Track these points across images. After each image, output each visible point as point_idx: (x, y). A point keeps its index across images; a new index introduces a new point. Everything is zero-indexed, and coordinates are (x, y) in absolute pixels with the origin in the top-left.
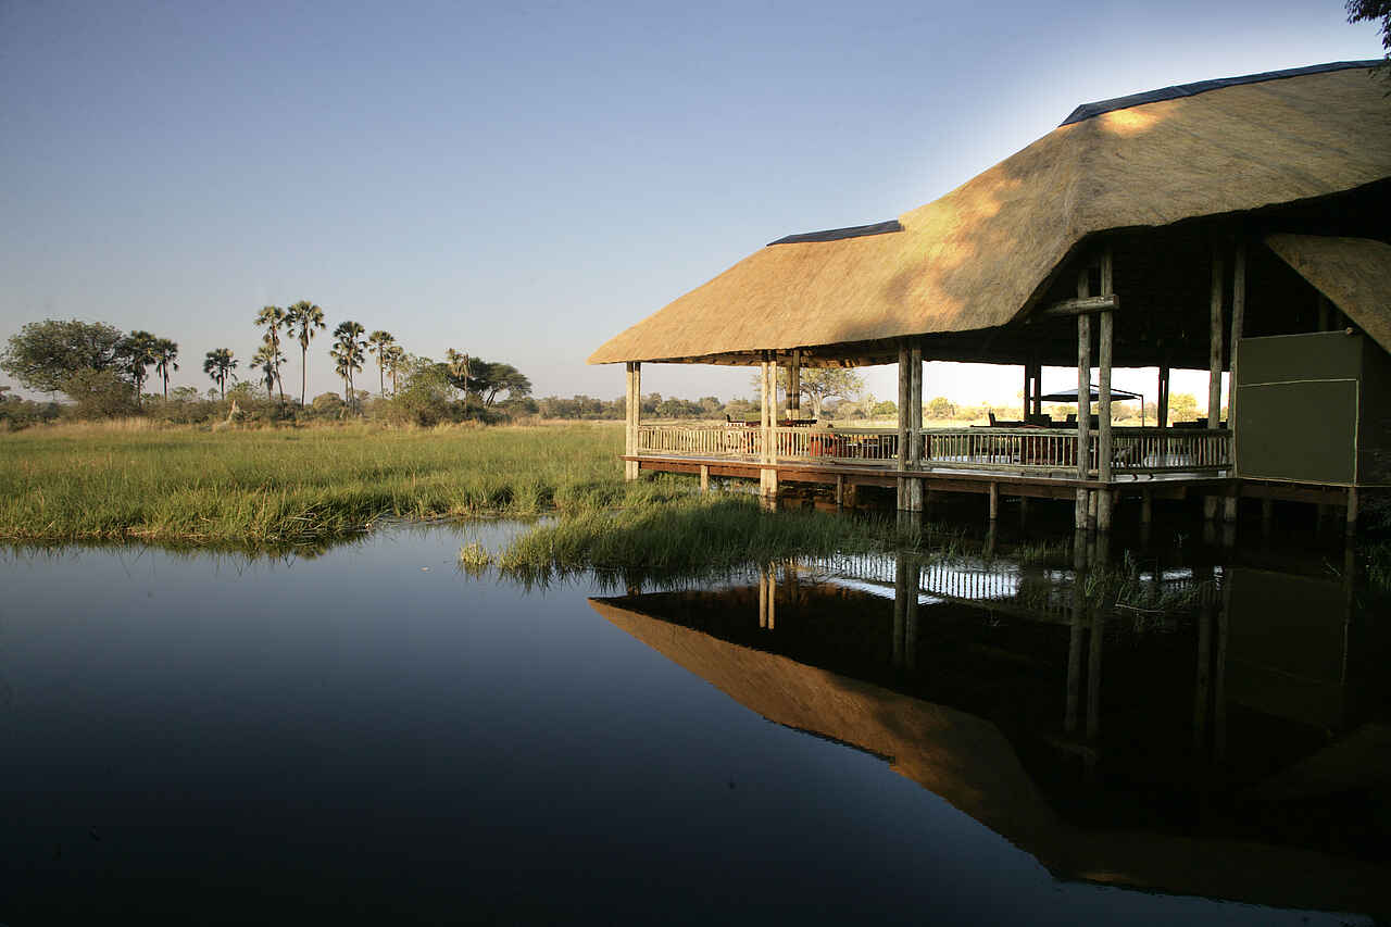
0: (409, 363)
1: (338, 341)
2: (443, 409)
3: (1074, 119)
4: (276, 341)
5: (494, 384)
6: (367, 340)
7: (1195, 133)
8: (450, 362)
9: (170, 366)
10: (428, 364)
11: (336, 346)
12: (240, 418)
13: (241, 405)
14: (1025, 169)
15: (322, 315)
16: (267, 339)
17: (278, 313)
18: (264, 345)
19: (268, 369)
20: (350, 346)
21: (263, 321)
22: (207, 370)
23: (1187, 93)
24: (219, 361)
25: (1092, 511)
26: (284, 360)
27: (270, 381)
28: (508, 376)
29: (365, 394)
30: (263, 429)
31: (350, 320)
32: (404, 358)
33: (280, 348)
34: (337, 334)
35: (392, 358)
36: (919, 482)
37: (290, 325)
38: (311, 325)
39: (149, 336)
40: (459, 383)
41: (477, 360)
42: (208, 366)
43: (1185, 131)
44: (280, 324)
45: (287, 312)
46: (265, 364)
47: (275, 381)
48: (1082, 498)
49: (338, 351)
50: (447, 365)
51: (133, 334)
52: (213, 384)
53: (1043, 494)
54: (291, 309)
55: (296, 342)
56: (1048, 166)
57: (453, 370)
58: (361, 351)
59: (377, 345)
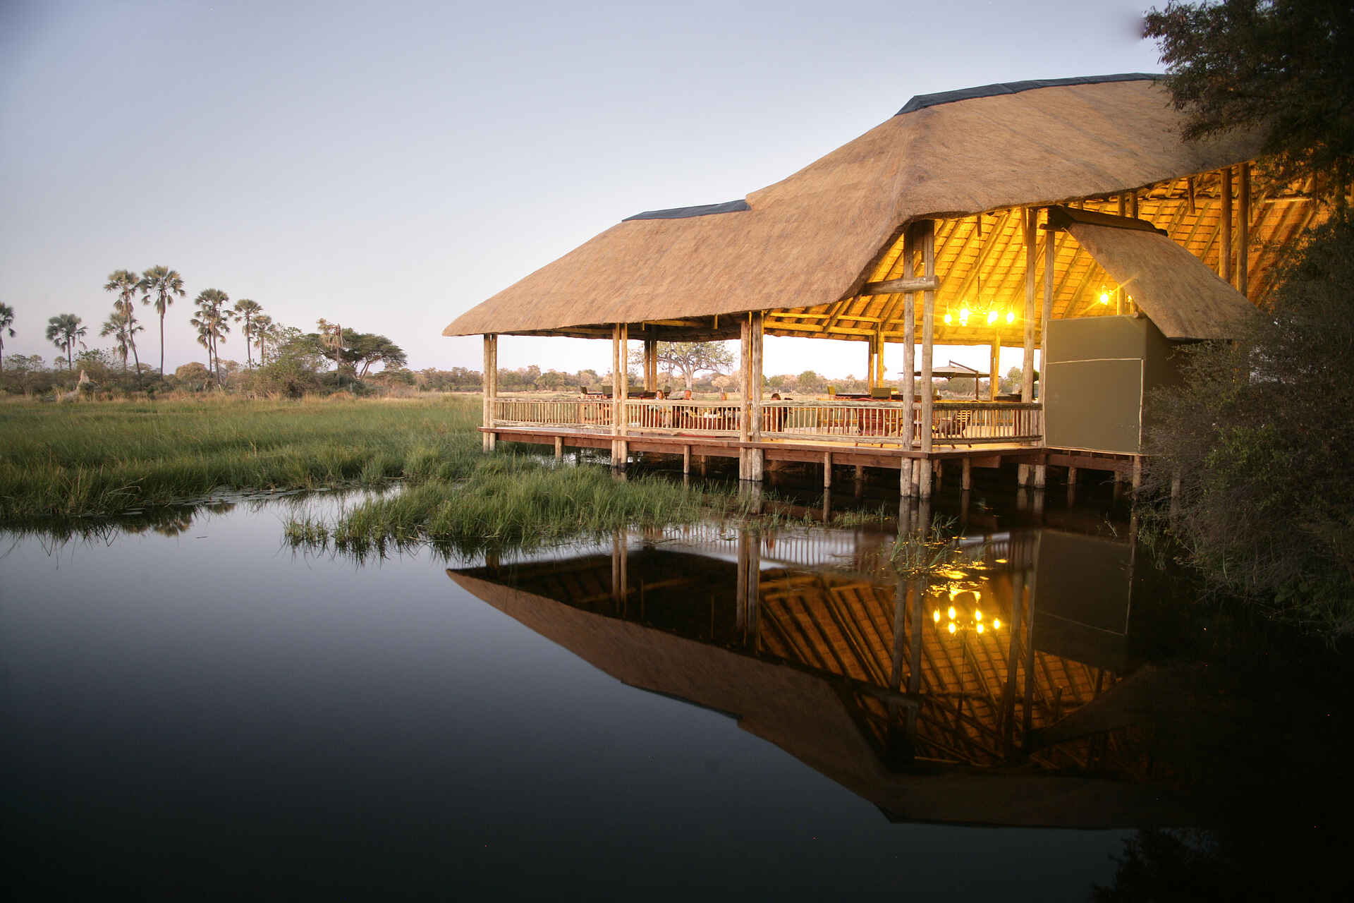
0: (277, 333)
1: (199, 308)
2: (313, 380)
3: (909, 109)
4: (130, 308)
5: (368, 354)
6: (232, 309)
7: (1014, 128)
8: (321, 332)
9: (4, 332)
10: (296, 334)
11: (198, 314)
12: (88, 389)
13: (90, 374)
14: (862, 154)
15: (180, 282)
16: (118, 304)
17: (130, 278)
18: (115, 311)
19: (121, 337)
20: (212, 313)
21: (114, 286)
22: (50, 336)
23: (1011, 91)
24: (65, 327)
25: (915, 480)
26: (140, 328)
27: (124, 351)
28: (382, 348)
29: (232, 365)
30: (115, 400)
31: (212, 287)
32: (271, 329)
33: (135, 314)
34: (198, 301)
35: (259, 327)
36: (760, 451)
37: (145, 291)
38: (169, 291)
40: (330, 354)
41: (350, 331)
42: (52, 332)
43: (1005, 126)
44: (134, 290)
45: (142, 277)
46: (119, 331)
47: (130, 351)
48: (906, 468)
49: (200, 320)
50: (318, 336)
52: (58, 353)
53: (872, 463)
54: (146, 274)
55: (152, 309)
56: (883, 153)
57: (324, 341)
58: (225, 319)
59: (242, 314)
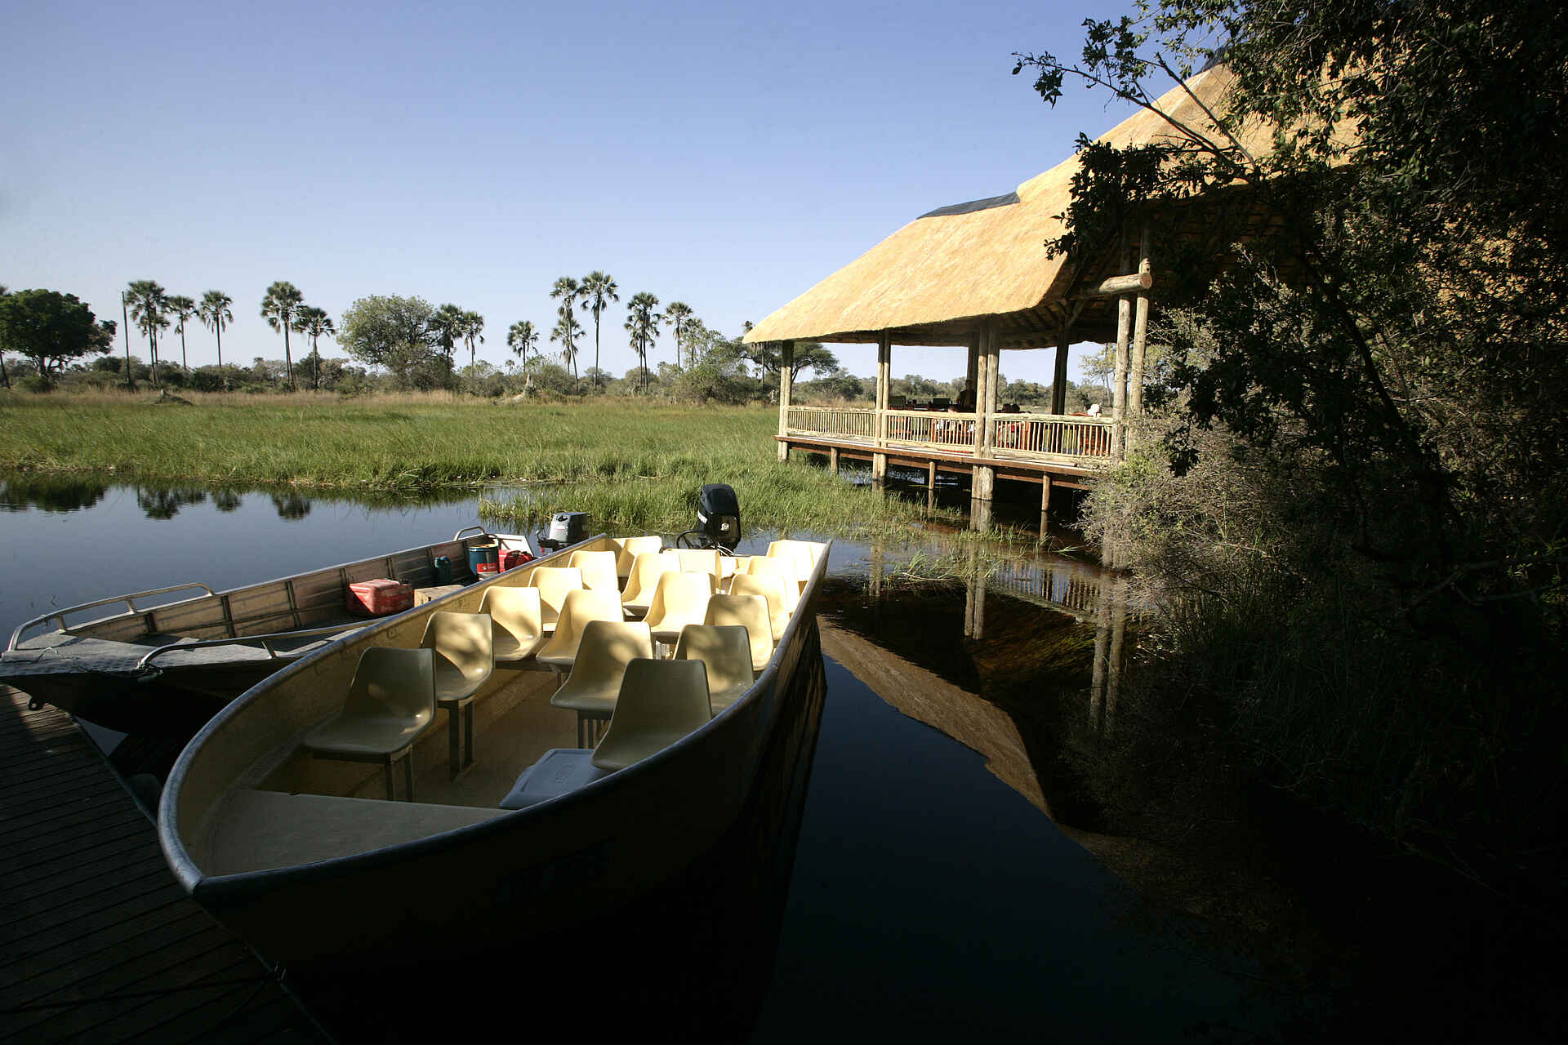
0: (707, 337)
1: (632, 312)
2: (731, 386)
4: (572, 314)
5: (798, 361)
6: (663, 313)
9: (477, 339)
11: (630, 318)
12: (532, 393)
13: (535, 378)
15: (615, 287)
16: (563, 311)
17: (571, 285)
18: (560, 317)
19: (566, 342)
20: (643, 317)
21: (556, 294)
22: (510, 342)
24: (521, 334)
26: (583, 333)
27: (568, 355)
28: (812, 352)
30: (551, 405)
31: (643, 292)
32: (702, 332)
33: (576, 320)
34: (631, 306)
35: (690, 329)
36: (991, 469)
37: (583, 297)
38: (605, 296)
39: (456, 310)
42: (512, 338)
44: (574, 296)
45: (582, 284)
46: (564, 336)
49: (632, 324)
51: (442, 308)
52: (514, 358)
54: (586, 280)
55: (590, 313)
58: (656, 323)
59: (672, 318)
